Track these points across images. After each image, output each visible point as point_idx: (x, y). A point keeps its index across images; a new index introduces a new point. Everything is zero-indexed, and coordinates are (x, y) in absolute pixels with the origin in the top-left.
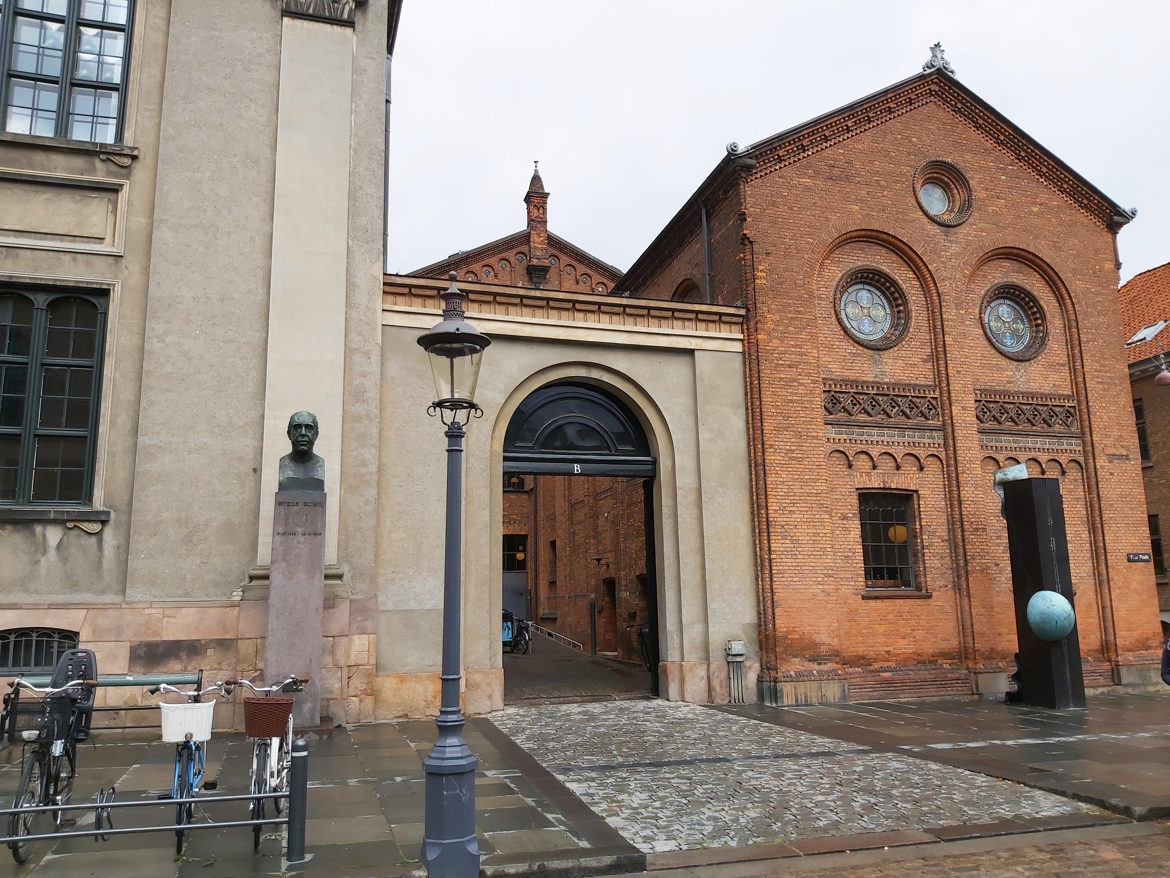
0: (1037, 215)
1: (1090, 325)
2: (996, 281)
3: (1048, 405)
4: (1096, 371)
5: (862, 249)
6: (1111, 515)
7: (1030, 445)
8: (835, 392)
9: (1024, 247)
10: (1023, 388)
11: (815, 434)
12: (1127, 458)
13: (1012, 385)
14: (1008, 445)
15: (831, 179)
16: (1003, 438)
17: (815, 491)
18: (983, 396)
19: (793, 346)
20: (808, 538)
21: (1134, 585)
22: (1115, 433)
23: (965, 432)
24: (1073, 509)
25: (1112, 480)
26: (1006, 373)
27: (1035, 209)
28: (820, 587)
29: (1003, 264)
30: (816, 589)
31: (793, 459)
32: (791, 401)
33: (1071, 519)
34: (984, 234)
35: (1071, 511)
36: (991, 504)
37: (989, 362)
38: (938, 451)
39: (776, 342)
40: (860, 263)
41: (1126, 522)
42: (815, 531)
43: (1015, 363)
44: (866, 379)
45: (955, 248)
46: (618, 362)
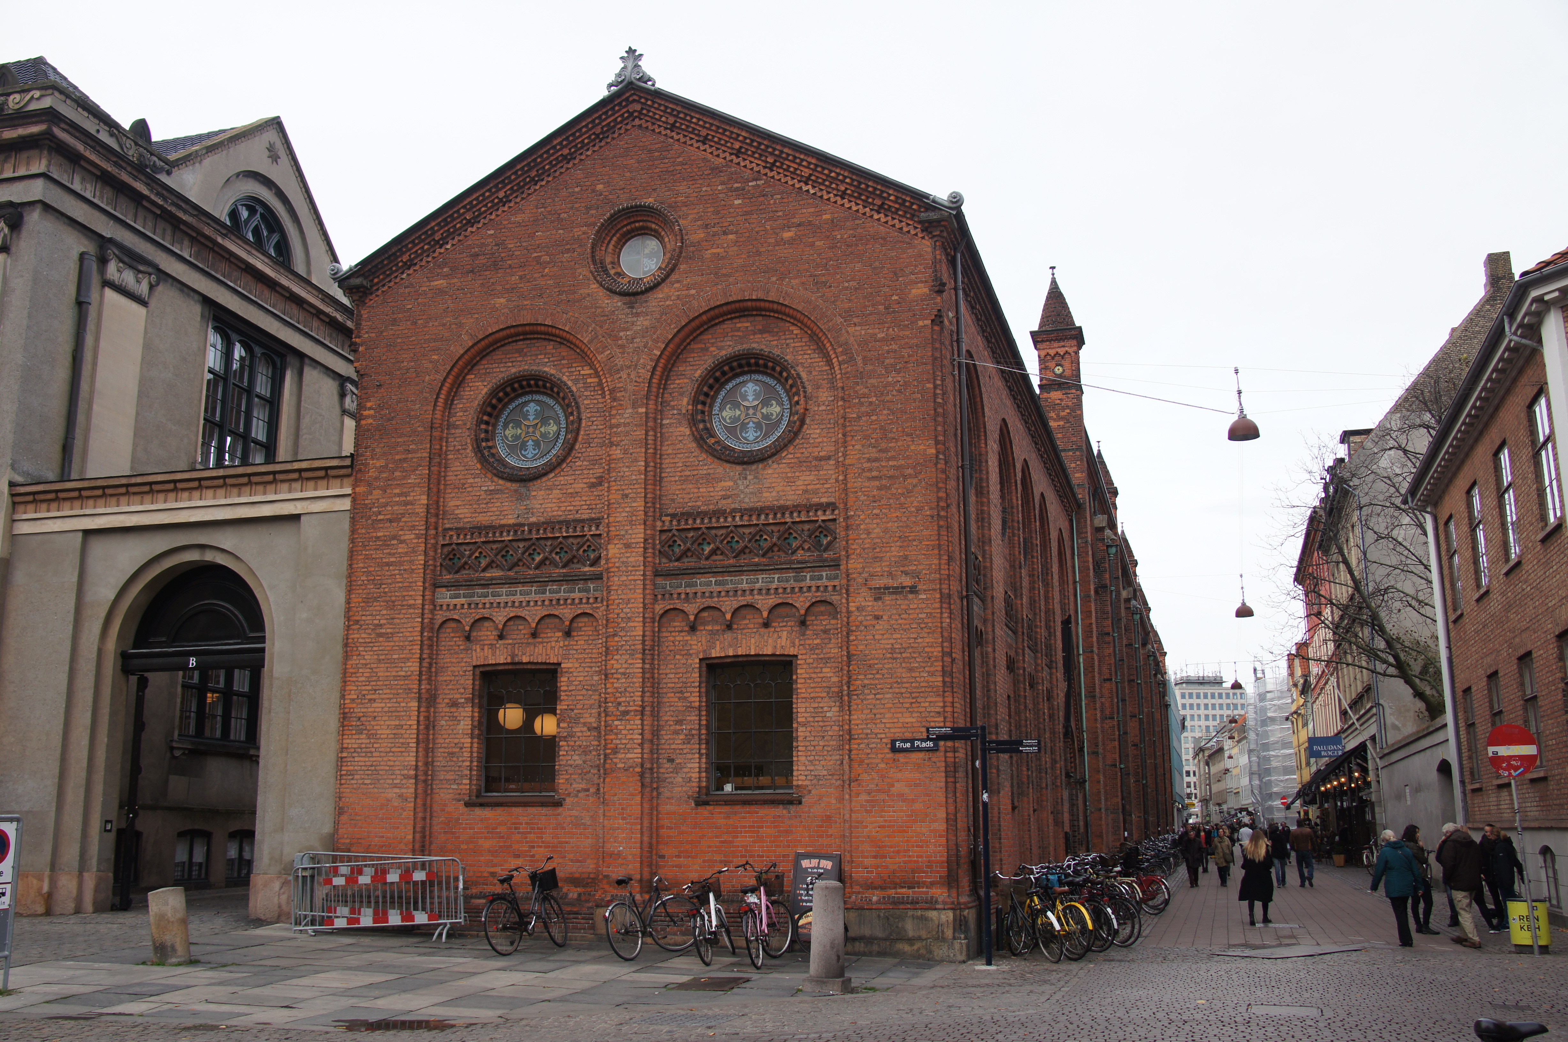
0: (791, 242)
1: (866, 391)
2: (724, 353)
3: (786, 523)
4: (869, 460)
5: (520, 351)
6: (866, 682)
7: (745, 586)
8: (457, 544)
9: (761, 295)
10: (749, 502)
11: (412, 602)
12: (913, 590)
13: (730, 500)
14: (707, 589)
15: (472, 271)
16: (699, 580)
17: (403, 674)
18: (675, 523)
19: (399, 495)
20: (388, 732)
21: (899, 787)
22: (895, 551)
23: (624, 578)
24: (814, 675)
25: (877, 627)
26: (723, 484)
27: (787, 235)
28: (397, 790)
29: (738, 325)
30: (392, 793)
31: (381, 635)
32: (388, 564)
33: (809, 690)
34: (693, 292)
35: (810, 678)
36: (672, 676)
37: (695, 473)
38: (592, 608)
39: (377, 493)
40: (513, 370)
41: (897, 690)
42: (397, 723)
43: (739, 468)
44: (502, 522)
45: (642, 322)
46: (226, 540)
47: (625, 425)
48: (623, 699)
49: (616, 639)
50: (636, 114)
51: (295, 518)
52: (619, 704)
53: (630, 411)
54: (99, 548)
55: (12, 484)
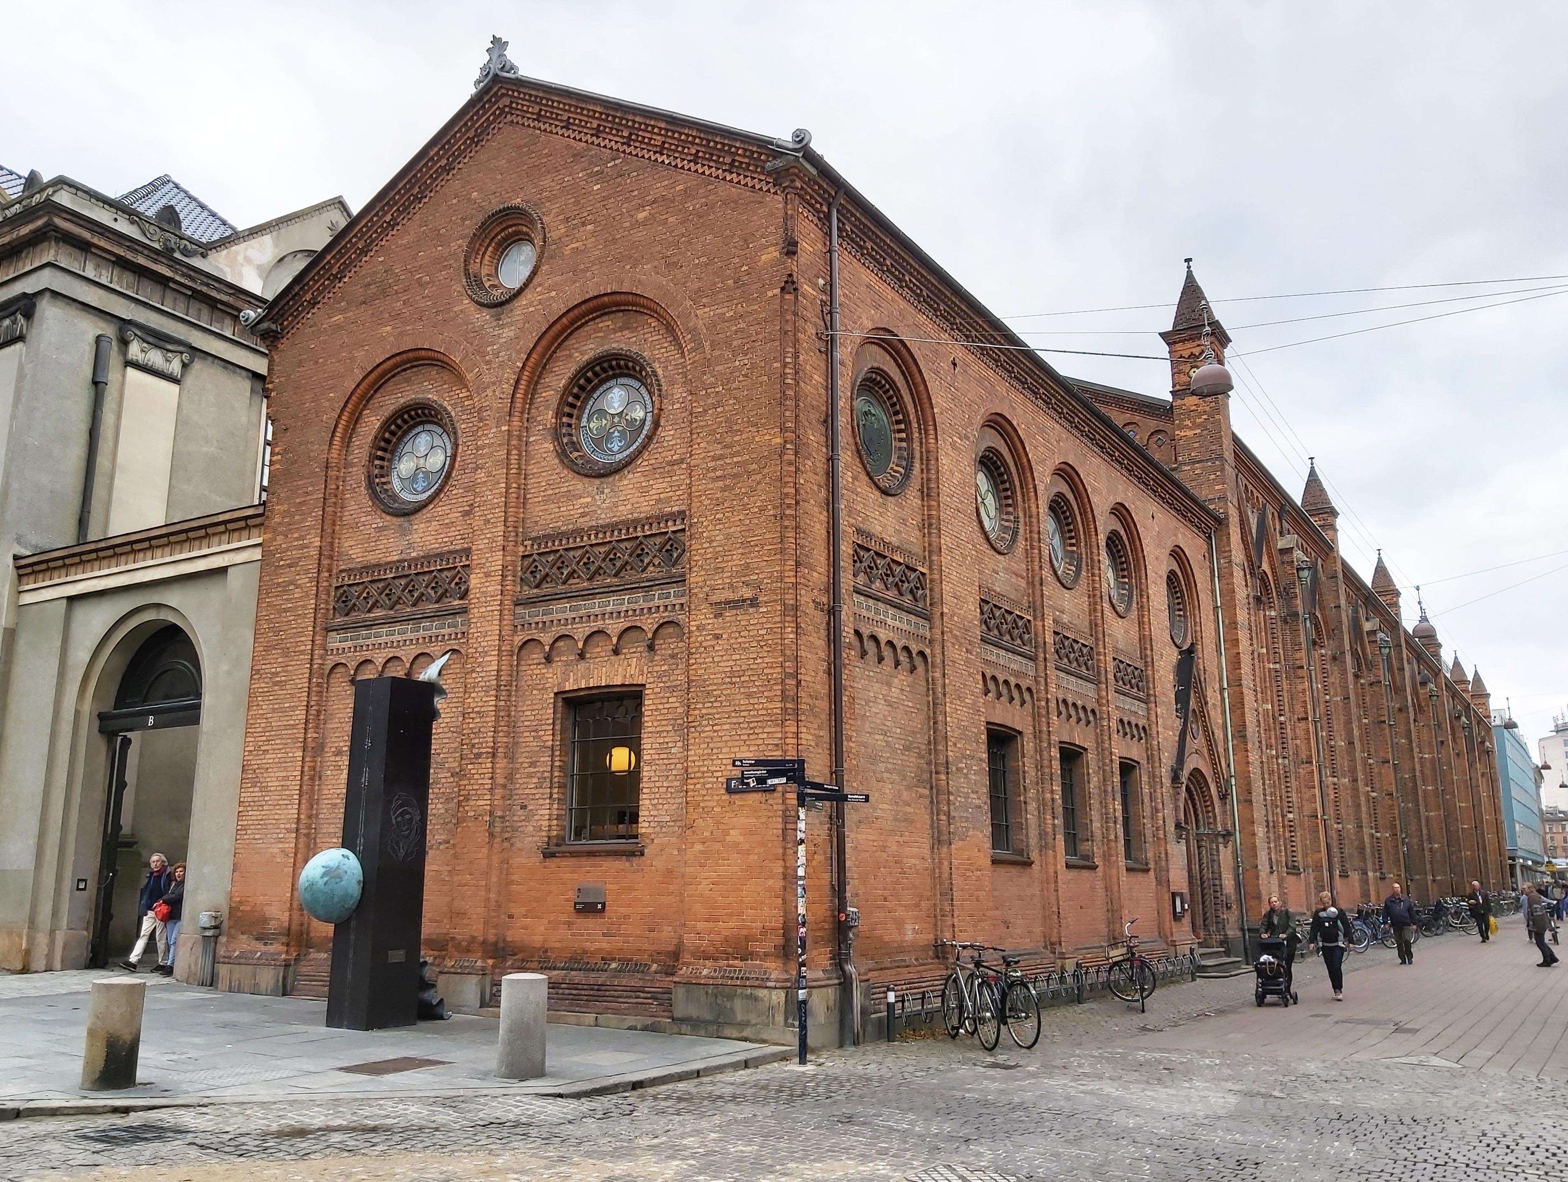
0: (645, 223)
1: (713, 379)
2: (586, 357)
3: (637, 538)
4: (714, 459)
5: (408, 380)
6: (704, 711)
7: (597, 610)
8: (350, 585)
9: (615, 288)
10: (605, 518)
11: (303, 648)
12: (754, 602)
13: (587, 518)
14: (561, 616)
15: (364, 303)
16: (555, 606)
17: (292, 722)
18: (535, 547)
19: (297, 539)
22: (737, 561)
25: (717, 648)
26: (583, 500)
27: (641, 216)
29: (600, 325)
30: (275, 849)
31: (276, 684)
32: (286, 611)
34: (553, 294)
36: (529, 713)
37: (557, 491)
38: (459, 644)
39: (280, 538)
40: (402, 401)
41: (735, 720)
43: (597, 482)
44: (389, 559)
45: (508, 333)
46: (172, 598)
47: (490, 445)
48: (476, 741)
49: (474, 675)
50: (507, 110)
51: (222, 571)
52: (473, 746)
53: (494, 430)
54: (81, 612)
55: (16, 558)
